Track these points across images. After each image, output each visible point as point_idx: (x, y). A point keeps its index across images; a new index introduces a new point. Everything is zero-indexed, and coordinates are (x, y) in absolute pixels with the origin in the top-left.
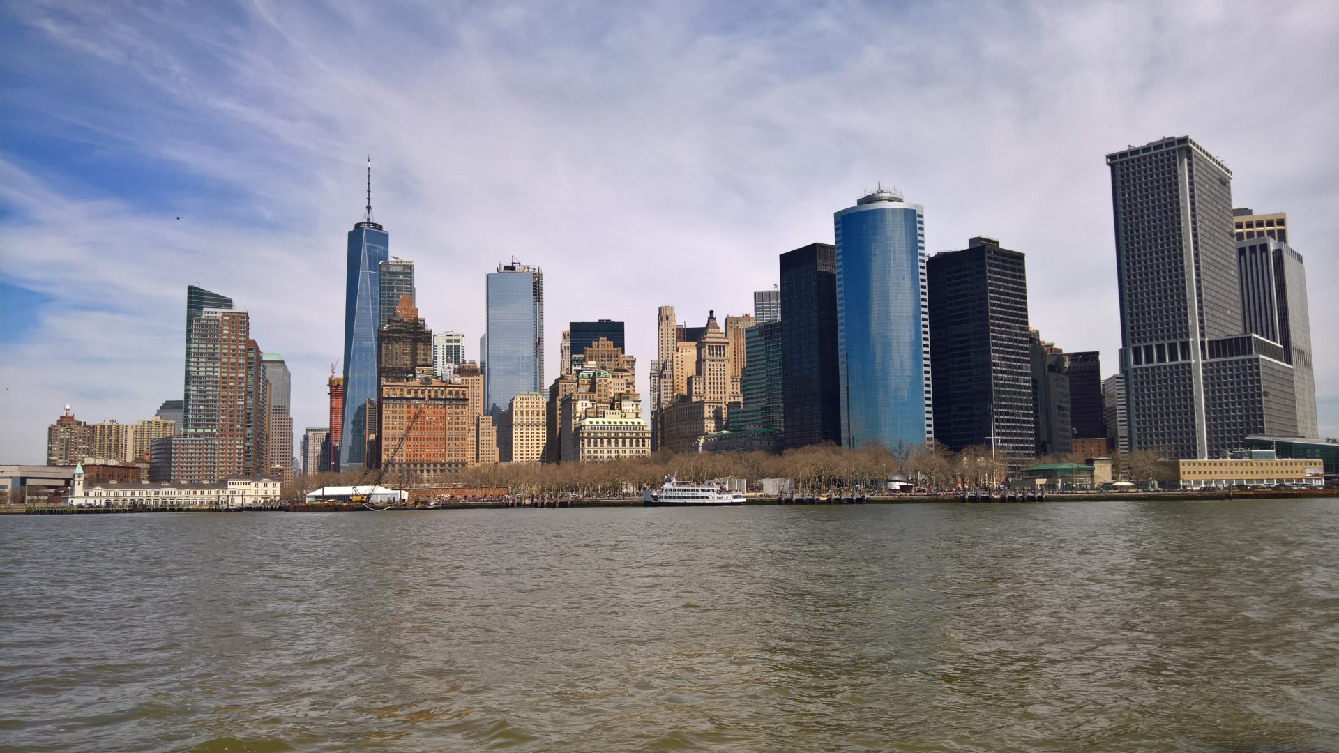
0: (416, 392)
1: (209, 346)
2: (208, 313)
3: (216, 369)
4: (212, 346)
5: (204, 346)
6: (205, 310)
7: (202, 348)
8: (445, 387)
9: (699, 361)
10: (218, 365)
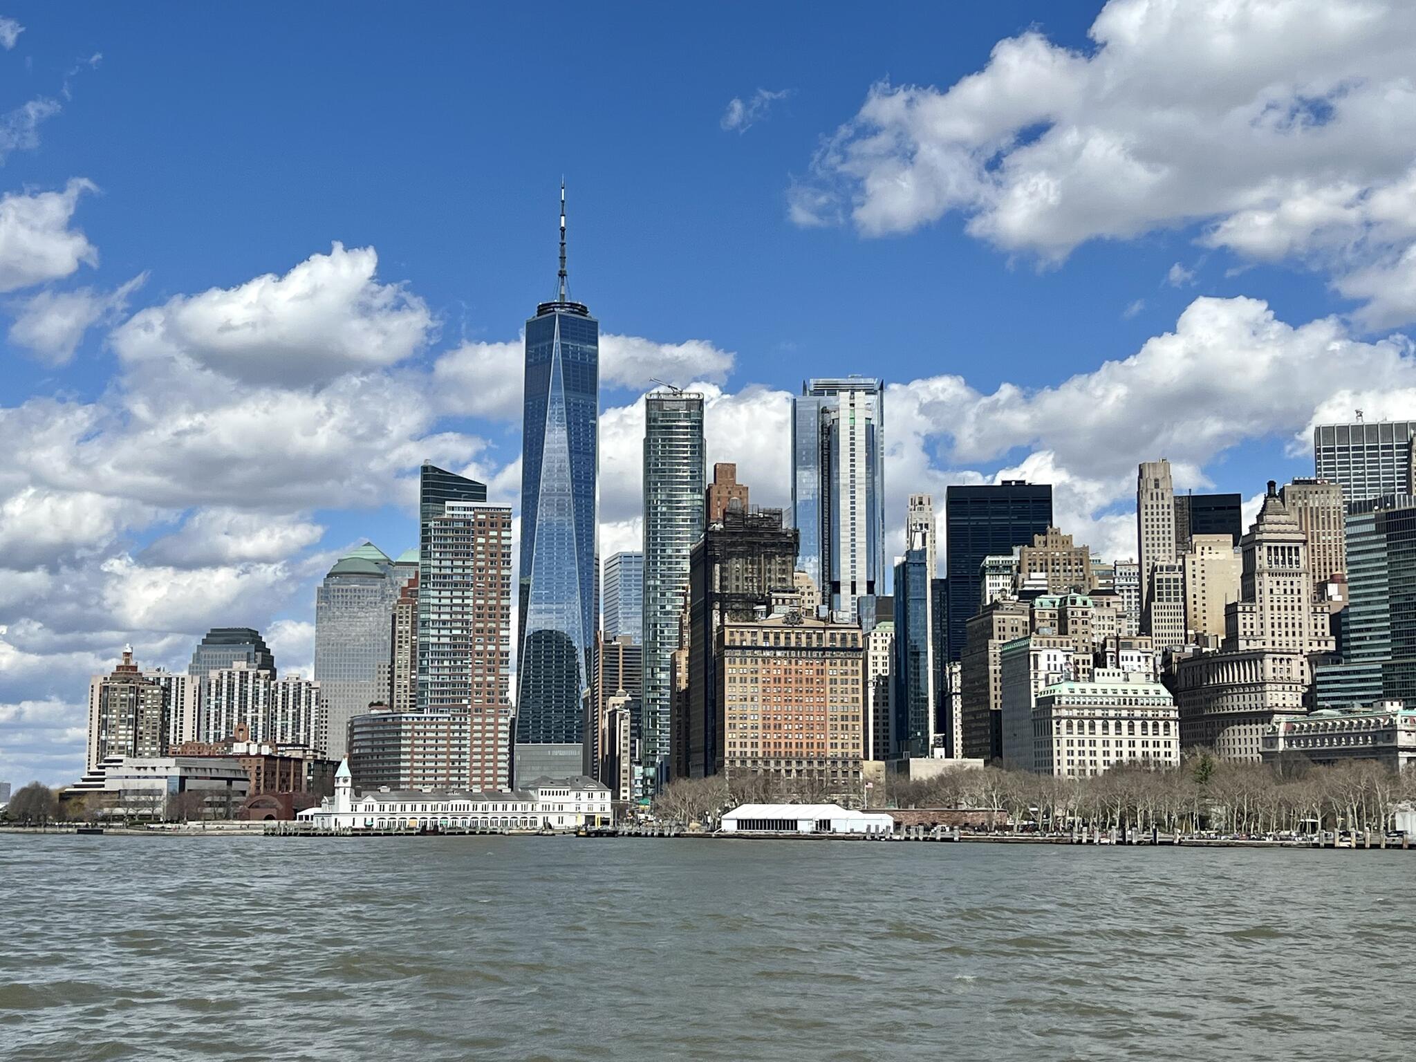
0: (777, 637)
1: (456, 563)
2: (453, 508)
3: (466, 601)
4: (460, 563)
5: (448, 563)
6: (448, 504)
7: (445, 567)
8: (825, 629)
9: (1249, 575)
10: (470, 594)
